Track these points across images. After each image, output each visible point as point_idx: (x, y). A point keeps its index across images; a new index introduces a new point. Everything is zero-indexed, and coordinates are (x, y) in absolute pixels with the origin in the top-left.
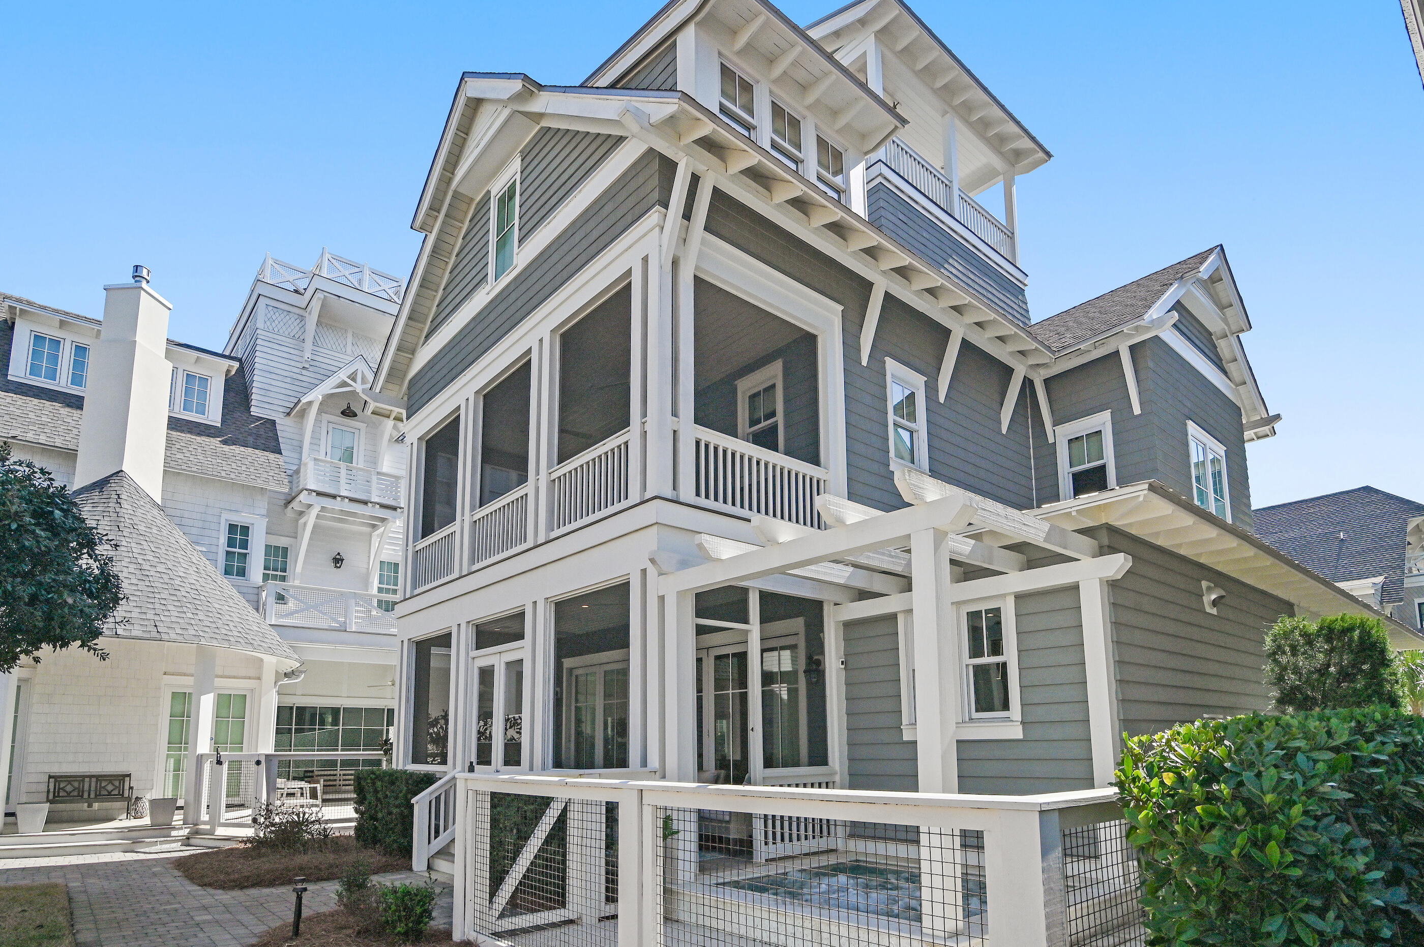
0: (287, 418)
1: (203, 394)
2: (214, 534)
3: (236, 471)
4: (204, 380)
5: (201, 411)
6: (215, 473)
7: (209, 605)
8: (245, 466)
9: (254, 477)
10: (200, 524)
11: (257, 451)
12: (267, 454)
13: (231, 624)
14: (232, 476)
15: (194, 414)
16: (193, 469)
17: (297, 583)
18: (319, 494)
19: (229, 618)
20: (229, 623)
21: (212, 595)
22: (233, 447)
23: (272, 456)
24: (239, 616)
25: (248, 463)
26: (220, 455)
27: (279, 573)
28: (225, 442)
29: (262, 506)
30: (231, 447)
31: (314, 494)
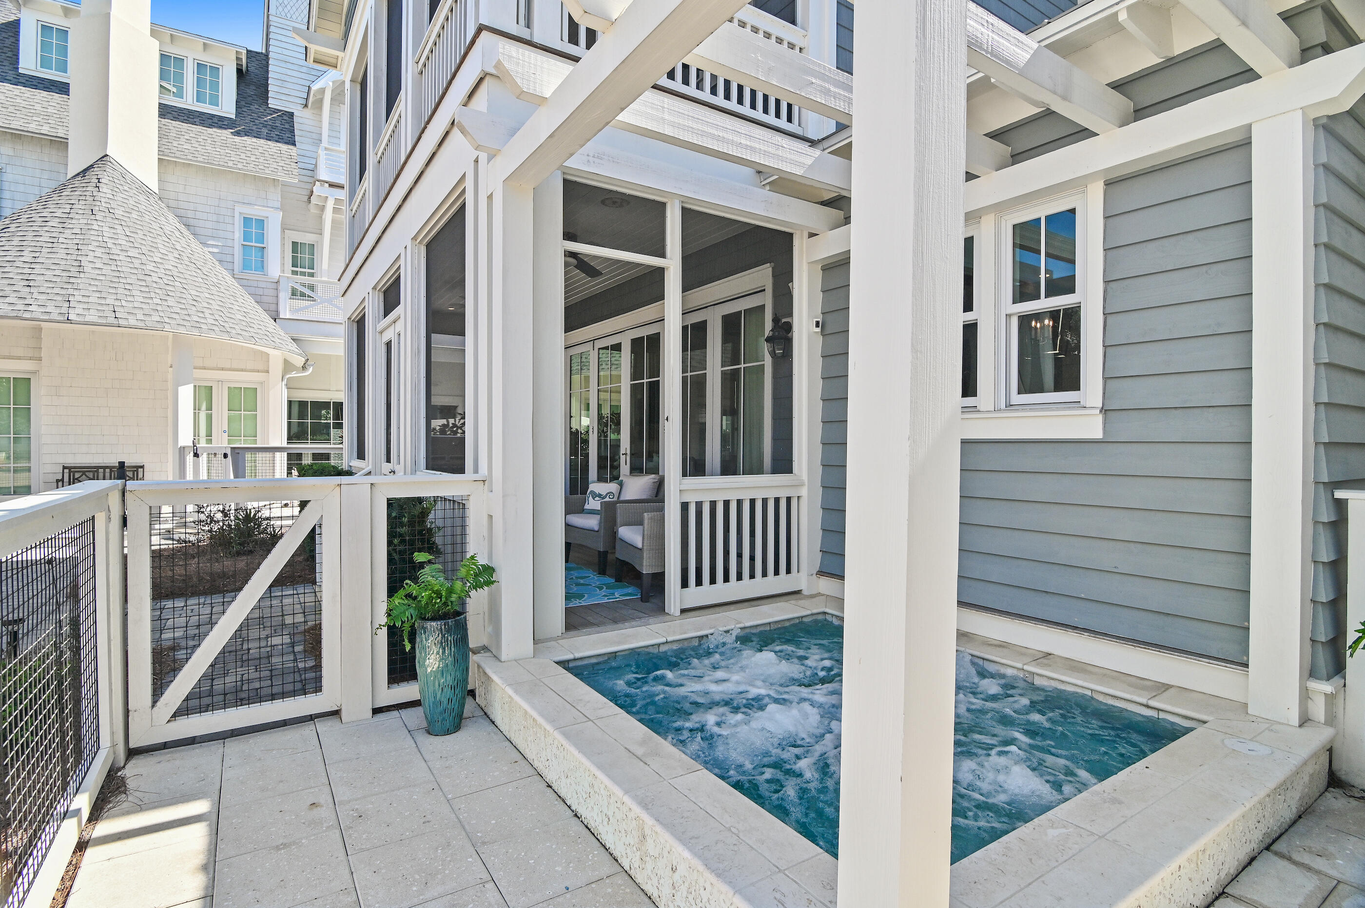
0: (305, 110)
1: (215, 86)
2: (229, 228)
3: (245, 161)
4: (215, 70)
5: (214, 101)
6: (221, 163)
7: (184, 291)
8: (255, 157)
9: (262, 168)
10: (215, 218)
11: (269, 143)
12: (279, 145)
13: (207, 311)
14: (240, 166)
15: (208, 105)
16: (199, 159)
17: (324, 279)
18: (332, 185)
19: (206, 305)
20: (205, 310)
21: (190, 282)
22: (245, 138)
23: (284, 147)
24: (221, 304)
25: (259, 154)
26: (230, 146)
27: (307, 270)
28: (238, 134)
29: (275, 197)
30: (243, 138)
31: (327, 185)
